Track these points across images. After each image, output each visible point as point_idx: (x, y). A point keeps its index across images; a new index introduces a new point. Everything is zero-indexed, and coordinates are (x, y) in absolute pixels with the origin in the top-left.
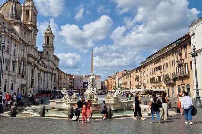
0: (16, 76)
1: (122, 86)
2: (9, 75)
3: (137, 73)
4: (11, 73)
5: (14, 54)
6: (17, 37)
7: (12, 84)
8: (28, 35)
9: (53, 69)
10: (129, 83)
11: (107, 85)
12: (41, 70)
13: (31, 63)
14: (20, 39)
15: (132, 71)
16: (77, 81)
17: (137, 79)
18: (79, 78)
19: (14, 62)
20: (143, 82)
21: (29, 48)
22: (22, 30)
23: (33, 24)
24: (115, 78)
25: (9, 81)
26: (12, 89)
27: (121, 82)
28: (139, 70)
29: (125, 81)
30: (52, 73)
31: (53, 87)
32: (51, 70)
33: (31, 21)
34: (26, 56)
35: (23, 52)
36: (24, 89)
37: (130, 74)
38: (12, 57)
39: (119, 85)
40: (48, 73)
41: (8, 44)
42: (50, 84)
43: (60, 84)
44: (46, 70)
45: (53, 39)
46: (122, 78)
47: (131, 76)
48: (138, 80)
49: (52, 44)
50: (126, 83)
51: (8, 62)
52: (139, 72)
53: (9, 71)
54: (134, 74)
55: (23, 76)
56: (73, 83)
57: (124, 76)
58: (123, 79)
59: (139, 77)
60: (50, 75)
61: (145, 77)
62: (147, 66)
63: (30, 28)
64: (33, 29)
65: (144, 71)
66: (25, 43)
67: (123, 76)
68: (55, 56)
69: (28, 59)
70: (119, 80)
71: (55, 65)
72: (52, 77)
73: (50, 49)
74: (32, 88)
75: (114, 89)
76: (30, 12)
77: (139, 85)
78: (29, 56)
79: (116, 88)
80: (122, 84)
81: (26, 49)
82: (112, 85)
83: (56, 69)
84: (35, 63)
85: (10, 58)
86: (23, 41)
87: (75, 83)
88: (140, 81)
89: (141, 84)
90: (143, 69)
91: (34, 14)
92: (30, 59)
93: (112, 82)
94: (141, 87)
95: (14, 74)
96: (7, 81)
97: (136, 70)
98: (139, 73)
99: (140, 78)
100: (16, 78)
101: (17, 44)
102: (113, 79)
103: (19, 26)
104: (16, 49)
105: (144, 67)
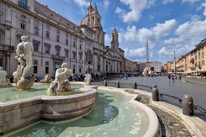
0: (82, 63)
1: (179, 69)
2: (76, 62)
3: (192, 56)
4: (78, 61)
5: (80, 48)
6: (82, 36)
7: (80, 69)
8: (92, 34)
9: (119, 58)
10: (185, 66)
11: (166, 69)
12: (108, 59)
13: (97, 54)
14: (85, 37)
15: (187, 55)
16: (141, 66)
17: (192, 61)
18: (143, 64)
19: (81, 54)
20: (198, 64)
21: (94, 43)
22: (87, 31)
23: (97, 26)
24: (173, 63)
25: (76, 67)
26: (80, 72)
27: (177, 66)
28: (194, 53)
29: (181, 64)
30: (118, 61)
31: (119, 71)
32: (117, 59)
33: (96, 24)
34: (91, 49)
35: (89, 46)
36: (92, 72)
37: (185, 58)
38: (78, 50)
39: (176, 68)
40: (114, 61)
41: (74, 41)
42: (116, 69)
43: (126, 69)
44: (112, 59)
45: (117, 37)
46: (178, 63)
47: (187, 60)
48: (193, 63)
49: (117, 40)
50: (182, 66)
51: (75, 53)
52: (194, 54)
53: (76, 60)
54: (189, 58)
55: (90, 63)
56: (139, 68)
57: (181, 60)
58: (180, 63)
59: (194, 59)
60: (116, 62)
61: (201, 59)
62: (203, 47)
63: (95, 29)
64: (97, 29)
65: (199, 53)
66: (90, 40)
67: (179, 61)
68: (120, 49)
69: (94, 51)
70: (176, 64)
71: (120, 55)
72: (118, 63)
73: (115, 44)
74: (99, 71)
75: (172, 72)
76: (95, 18)
77: (194, 67)
78: (94, 49)
79: (174, 71)
80: (179, 67)
81: (92, 44)
82: (170, 69)
83: (121, 58)
84: (100, 54)
85: (77, 50)
86: (88, 38)
87: (140, 67)
88: (195, 63)
89: (196, 66)
90: (198, 51)
91: (98, 19)
92: (95, 51)
93: (170, 66)
94: (196, 68)
95: (81, 61)
96: (75, 66)
97: (191, 53)
98: (194, 56)
99: (195, 61)
100: (84, 64)
101: (82, 40)
102: (171, 63)
103: (84, 28)
104: (82, 44)
105: (199, 50)
